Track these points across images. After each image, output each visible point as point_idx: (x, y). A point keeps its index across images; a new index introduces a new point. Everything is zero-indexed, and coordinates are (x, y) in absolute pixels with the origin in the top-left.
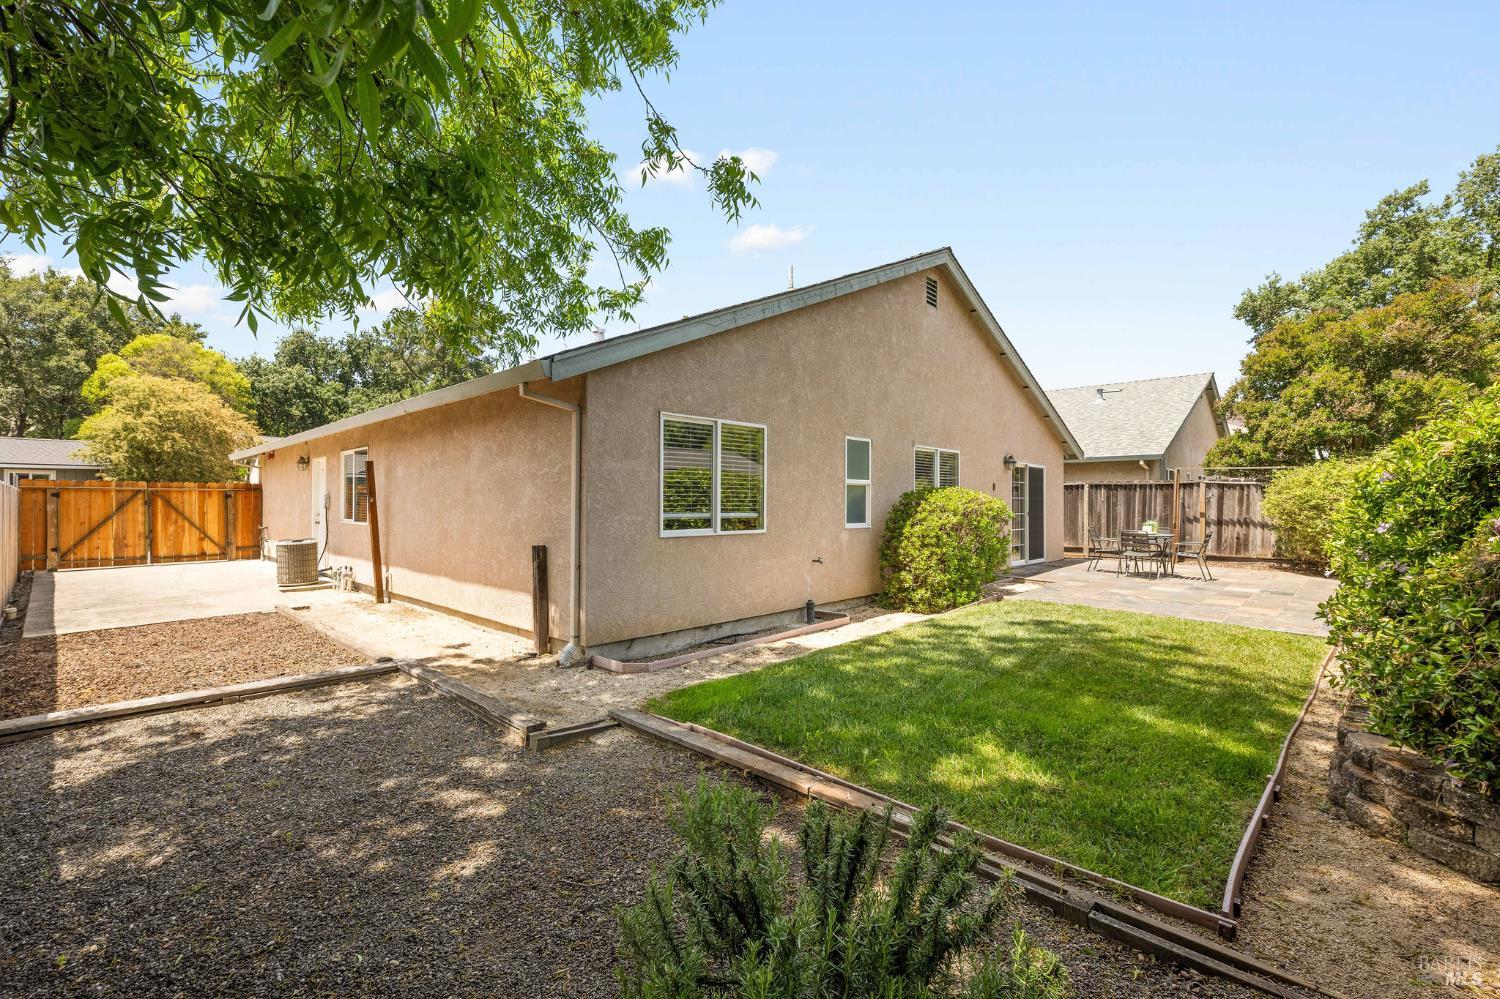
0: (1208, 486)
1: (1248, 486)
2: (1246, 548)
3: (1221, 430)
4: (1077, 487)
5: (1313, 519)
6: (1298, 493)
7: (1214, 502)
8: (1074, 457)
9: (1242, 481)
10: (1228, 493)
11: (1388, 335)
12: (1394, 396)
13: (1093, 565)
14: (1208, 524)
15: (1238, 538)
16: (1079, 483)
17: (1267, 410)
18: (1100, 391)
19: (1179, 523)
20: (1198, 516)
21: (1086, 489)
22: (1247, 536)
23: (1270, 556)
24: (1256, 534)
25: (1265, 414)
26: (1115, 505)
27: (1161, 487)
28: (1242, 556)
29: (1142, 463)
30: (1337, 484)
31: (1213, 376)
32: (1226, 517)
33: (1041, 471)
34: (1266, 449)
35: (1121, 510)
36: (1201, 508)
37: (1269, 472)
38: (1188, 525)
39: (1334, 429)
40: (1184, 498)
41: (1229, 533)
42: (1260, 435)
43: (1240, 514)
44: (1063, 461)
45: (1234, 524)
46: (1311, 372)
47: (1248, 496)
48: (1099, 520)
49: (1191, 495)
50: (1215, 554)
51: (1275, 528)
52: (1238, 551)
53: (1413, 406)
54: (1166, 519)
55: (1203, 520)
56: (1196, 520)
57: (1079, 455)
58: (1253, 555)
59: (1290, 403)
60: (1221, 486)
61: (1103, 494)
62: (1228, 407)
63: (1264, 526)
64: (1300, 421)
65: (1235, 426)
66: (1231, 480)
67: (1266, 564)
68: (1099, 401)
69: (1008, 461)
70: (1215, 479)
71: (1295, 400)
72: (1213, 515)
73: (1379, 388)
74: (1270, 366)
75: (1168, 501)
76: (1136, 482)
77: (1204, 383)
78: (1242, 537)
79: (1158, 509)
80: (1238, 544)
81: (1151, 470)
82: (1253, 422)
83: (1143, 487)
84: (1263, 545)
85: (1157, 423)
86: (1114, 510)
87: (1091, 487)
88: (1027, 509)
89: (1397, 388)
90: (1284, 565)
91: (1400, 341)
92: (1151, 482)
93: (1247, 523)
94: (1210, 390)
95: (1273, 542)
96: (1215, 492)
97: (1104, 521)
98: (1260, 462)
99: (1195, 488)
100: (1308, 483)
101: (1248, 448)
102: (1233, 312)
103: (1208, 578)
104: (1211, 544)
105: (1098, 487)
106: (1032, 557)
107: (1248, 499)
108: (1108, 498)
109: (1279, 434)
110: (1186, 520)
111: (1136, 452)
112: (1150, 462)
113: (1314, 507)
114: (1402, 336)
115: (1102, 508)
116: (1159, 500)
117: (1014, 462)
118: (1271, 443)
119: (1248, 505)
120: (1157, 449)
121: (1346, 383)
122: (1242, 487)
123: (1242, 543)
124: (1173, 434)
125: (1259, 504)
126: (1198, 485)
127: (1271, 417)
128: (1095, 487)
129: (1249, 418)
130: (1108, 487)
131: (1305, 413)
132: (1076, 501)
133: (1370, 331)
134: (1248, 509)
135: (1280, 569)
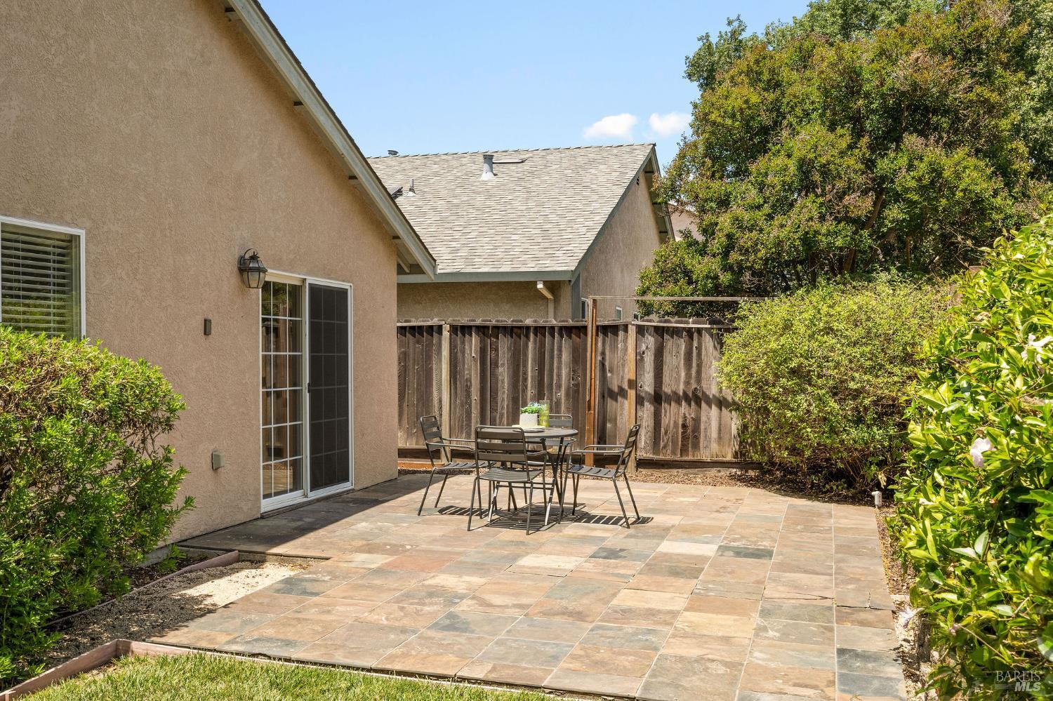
0: (641, 330)
1: (699, 331)
2: (696, 446)
3: (664, 232)
4: (430, 329)
5: (794, 393)
6: (773, 345)
7: (649, 359)
8: (416, 269)
9: (691, 324)
10: (670, 343)
11: (899, 76)
12: (906, 180)
13: (431, 499)
14: (640, 401)
15: (684, 426)
16: (434, 321)
17: (728, 195)
18: (488, 159)
19: (596, 400)
20: (626, 386)
21: (446, 334)
22: (697, 421)
23: (729, 458)
24: (711, 416)
25: (724, 203)
26: (495, 364)
27: (568, 331)
28: (690, 458)
29: (540, 286)
30: (829, 330)
31: (653, 150)
32: (667, 389)
33: (343, 293)
34: (727, 268)
35: (504, 373)
36: (629, 373)
37: (733, 306)
38: (609, 401)
39: (829, 234)
40: (603, 353)
41: (674, 414)
42: (716, 245)
43: (687, 383)
44: (394, 279)
45: (678, 402)
46: (794, 133)
47: (699, 349)
48: (468, 395)
49: (614, 348)
50: (650, 456)
51: (737, 407)
52: (684, 450)
53: (928, 199)
54: (577, 392)
55: (632, 393)
56: (622, 393)
57: (425, 266)
58: (705, 455)
59: (761, 187)
60: (659, 331)
61: (473, 344)
62: (673, 190)
63: (721, 403)
64: (779, 219)
65: (683, 223)
66: (674, 323)
67: (725, 472)
68: (487, 176)
69: (247, 266)
70: (654, 321)
71: (770, 179)
72: (648, 386)
73: (883, 165)
74: (733, 116)
75: (578, 358)
76: (528, 322)
77: (641, 158)
78: (690, 423)
79: (564, 372)
80: (685, 438)
81: (557, 300)
82: (708, 218)
83: (539, 330)
84: (720, 438)
85: (570, 215)
86: (493, 375)
87: (454, 329)
88: (306, 379)
89: (910, 167)
90: (752, 473)
91: (915, 86)
92: (554, 322)
93: (696, 398)
94: (649, 168)
95: (734, 431)
96: (650, 340)
97: (475, 396)
98: (717, 289)
99: (621, 333)
100: (787, 326)
101: (702, 266)
102: (683, 68)
103: (631, 515)
104: (644, 439)
105: (465, 330)
106: (315, 485)
107: (699, 354)
108: (483, 351)
109: (746, 239)
110: (610, 394)
111: (532, 267)
112: (554, 286)
113: (794, 372)
114: (918, 78)
115: (472, 372)
116: (566, 356)
117: (261, 270)
118: (734, 256)
119: (699, 366)
120: (564, 261)
121: (842, 154)
122: (690, 332)
123: (691, 434)
124: (591, 236)
125: (715, 364)
126: (626, 328)
127: (736, 210)
128: (461, 330)
129: (703, 210)
130: (482, 330)
131: (783, 205)
132: (428, 358)
133: (875, 66)
134: (699, 372)
135: (742, 480)
